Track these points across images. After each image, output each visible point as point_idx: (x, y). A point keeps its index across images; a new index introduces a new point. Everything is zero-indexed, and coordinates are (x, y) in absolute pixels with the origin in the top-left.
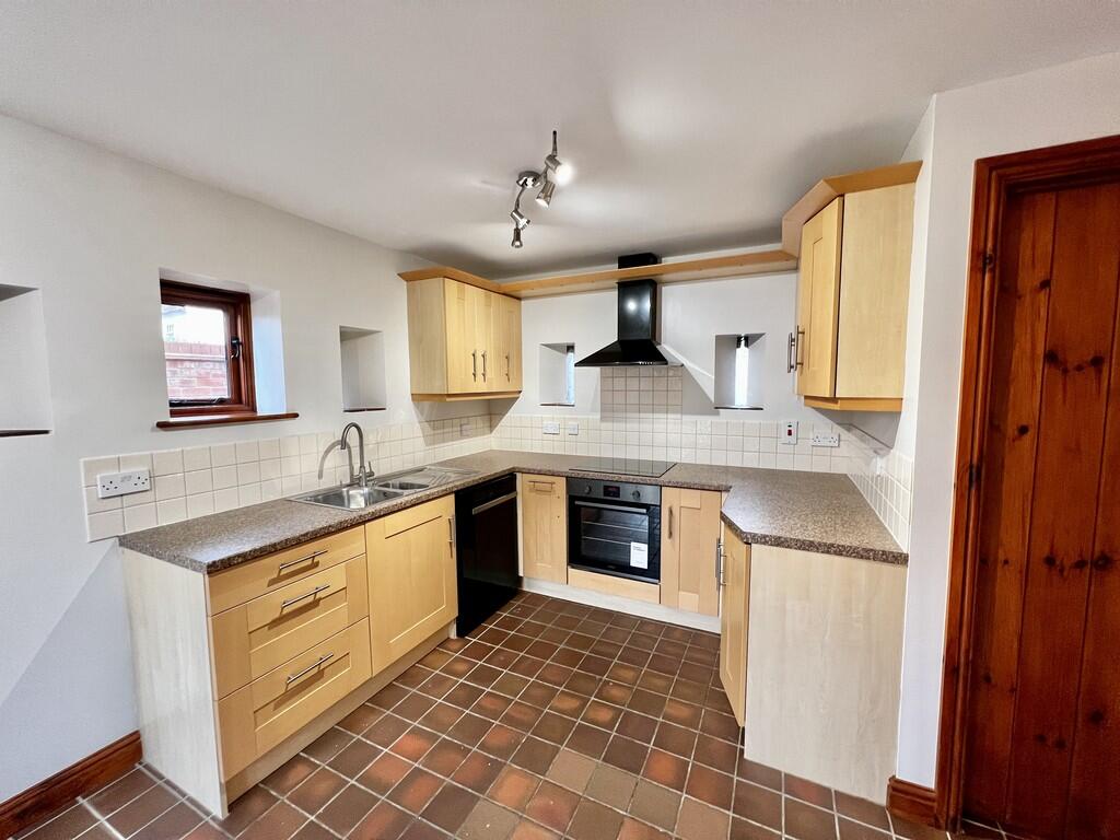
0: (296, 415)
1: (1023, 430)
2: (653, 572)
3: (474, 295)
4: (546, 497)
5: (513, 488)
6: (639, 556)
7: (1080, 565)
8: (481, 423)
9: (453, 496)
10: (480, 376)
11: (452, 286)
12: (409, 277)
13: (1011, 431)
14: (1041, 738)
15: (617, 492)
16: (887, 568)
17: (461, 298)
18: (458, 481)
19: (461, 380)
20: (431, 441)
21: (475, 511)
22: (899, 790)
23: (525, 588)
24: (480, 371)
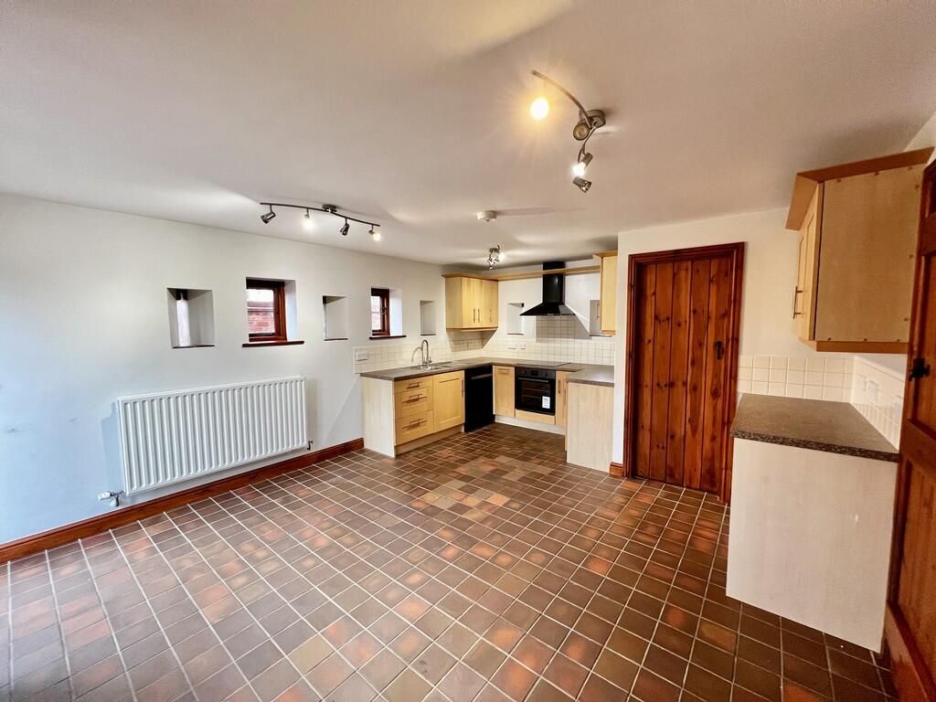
0: (405, 336)
1: (650, 341)
2: (551, 411)
3: (475, 283)
4: (505, 376)
5: (491, 372)
6: (546, 403)
7: (666, 386)
8: (478, 343)
9: (463, 372)
10: (476, 321)
11: (465, 280)
12: (446, 277)
13: (646, 341)
14: (658, 446)
15: (537, 374)
16: (608, 388)
17: (469, 285)
18: (465, 365)
19: (469, 322)
20: (454, 350)
21: (473, 378)
22: (613, 465)
23: (496, 421)
24: (477, 318)
